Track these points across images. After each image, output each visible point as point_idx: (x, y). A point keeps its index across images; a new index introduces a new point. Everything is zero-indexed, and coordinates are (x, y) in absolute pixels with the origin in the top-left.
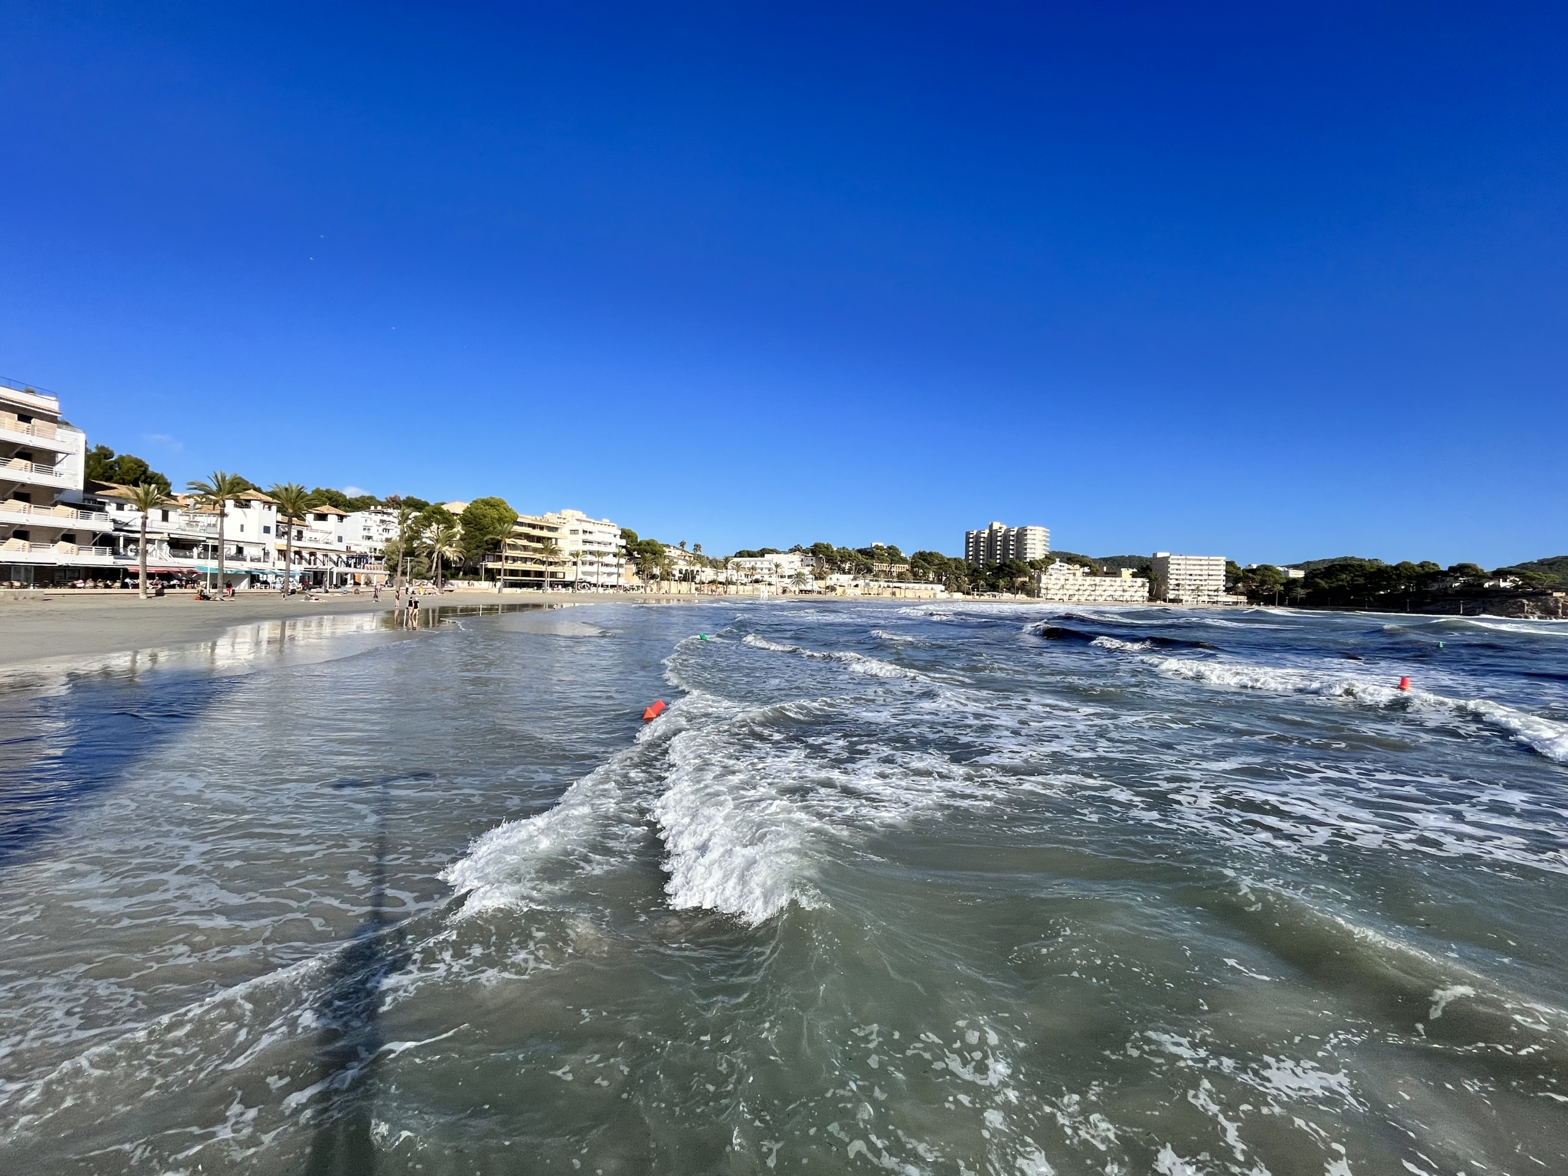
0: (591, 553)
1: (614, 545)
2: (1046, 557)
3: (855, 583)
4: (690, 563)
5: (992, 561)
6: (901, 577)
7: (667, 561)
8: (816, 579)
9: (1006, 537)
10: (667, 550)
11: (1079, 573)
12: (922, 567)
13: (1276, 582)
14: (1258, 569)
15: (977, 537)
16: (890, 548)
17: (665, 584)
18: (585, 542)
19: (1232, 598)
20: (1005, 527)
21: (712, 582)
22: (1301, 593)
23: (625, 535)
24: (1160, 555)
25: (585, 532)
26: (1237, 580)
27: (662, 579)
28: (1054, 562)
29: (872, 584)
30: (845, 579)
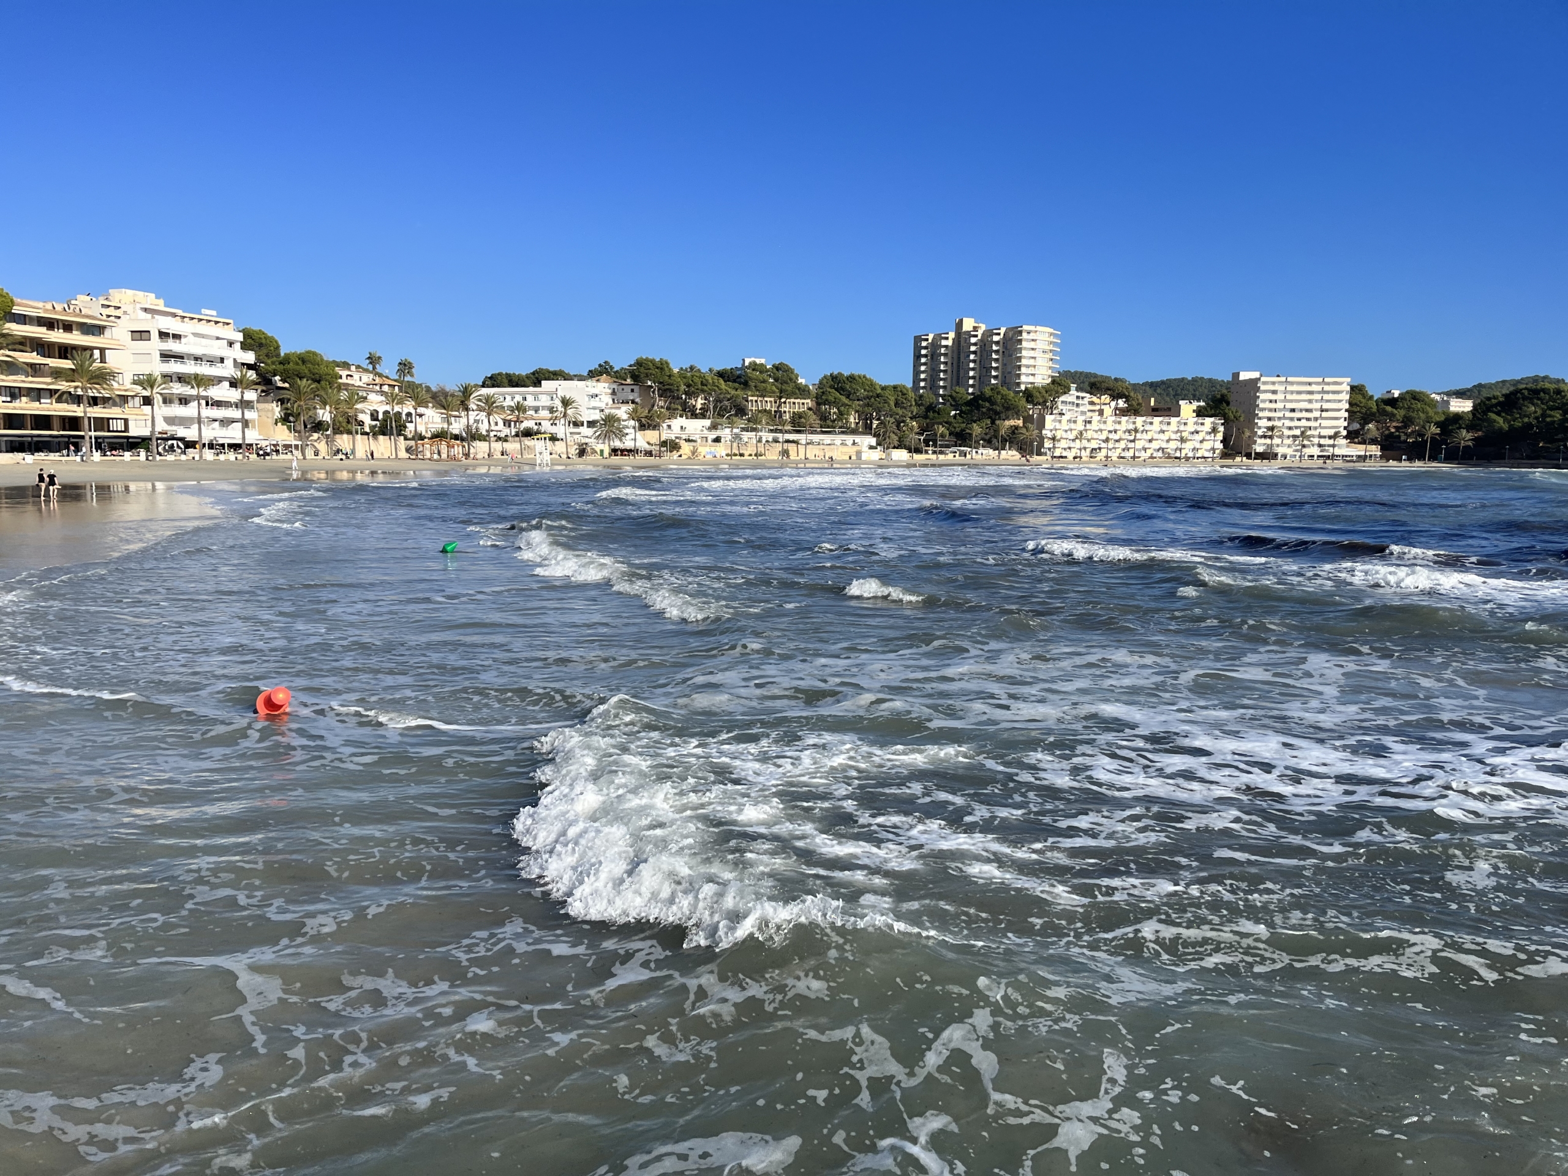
0: (181, 379)
1: (229, 363)
2: (1053, 382)
3: (713, 435)
4: (391, 399)
5: (961, 390)
6: (798, 424)
7: (344, 395)
8: (643, 427)
9: (985, 344)
10: (344, 373)
11: (1108, 411)
12: (835, 403)
13: (1429, 420)
14: (1402, 397)
15: (935, 346)
16: (777, 368)
17: (343, 441)
18: (166, 356)
19: (1358, 450)
20: (983, 328)
21: (440, 436)
22: (1466, 437)
23: (251, 341)
24: (1244, 376)
25: (163, 335)
26: (1366, 419)
27: (337, 431)
28: (1067, 390)
29: (746, 436)
30: (696, 427)
